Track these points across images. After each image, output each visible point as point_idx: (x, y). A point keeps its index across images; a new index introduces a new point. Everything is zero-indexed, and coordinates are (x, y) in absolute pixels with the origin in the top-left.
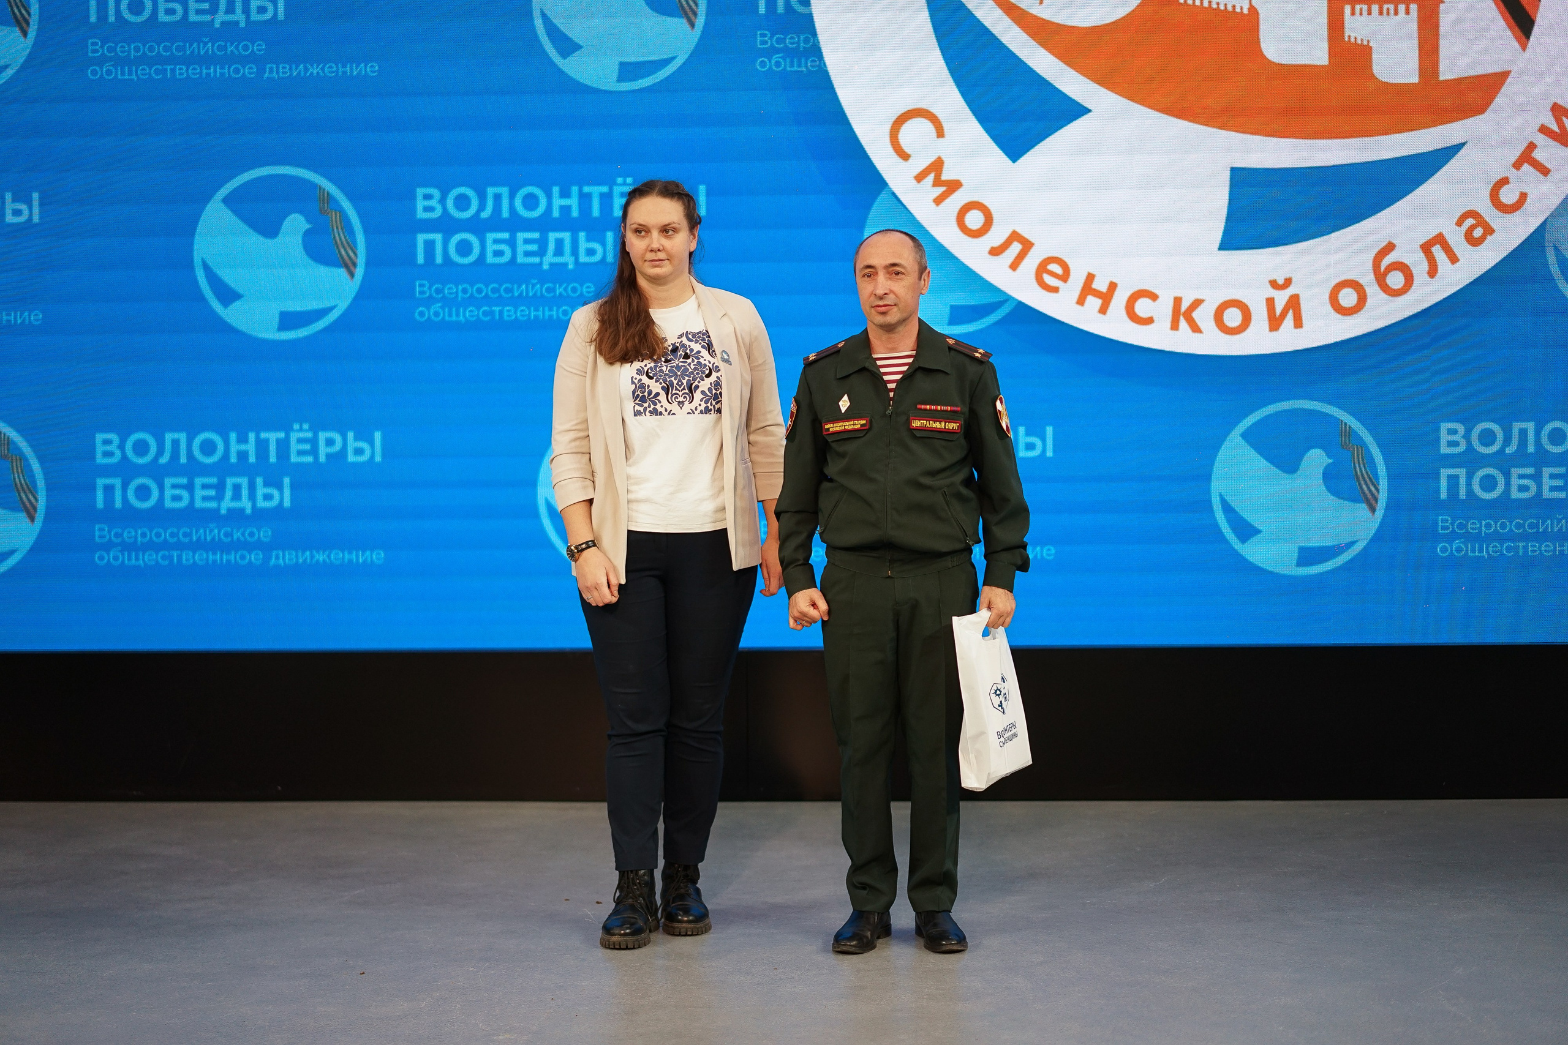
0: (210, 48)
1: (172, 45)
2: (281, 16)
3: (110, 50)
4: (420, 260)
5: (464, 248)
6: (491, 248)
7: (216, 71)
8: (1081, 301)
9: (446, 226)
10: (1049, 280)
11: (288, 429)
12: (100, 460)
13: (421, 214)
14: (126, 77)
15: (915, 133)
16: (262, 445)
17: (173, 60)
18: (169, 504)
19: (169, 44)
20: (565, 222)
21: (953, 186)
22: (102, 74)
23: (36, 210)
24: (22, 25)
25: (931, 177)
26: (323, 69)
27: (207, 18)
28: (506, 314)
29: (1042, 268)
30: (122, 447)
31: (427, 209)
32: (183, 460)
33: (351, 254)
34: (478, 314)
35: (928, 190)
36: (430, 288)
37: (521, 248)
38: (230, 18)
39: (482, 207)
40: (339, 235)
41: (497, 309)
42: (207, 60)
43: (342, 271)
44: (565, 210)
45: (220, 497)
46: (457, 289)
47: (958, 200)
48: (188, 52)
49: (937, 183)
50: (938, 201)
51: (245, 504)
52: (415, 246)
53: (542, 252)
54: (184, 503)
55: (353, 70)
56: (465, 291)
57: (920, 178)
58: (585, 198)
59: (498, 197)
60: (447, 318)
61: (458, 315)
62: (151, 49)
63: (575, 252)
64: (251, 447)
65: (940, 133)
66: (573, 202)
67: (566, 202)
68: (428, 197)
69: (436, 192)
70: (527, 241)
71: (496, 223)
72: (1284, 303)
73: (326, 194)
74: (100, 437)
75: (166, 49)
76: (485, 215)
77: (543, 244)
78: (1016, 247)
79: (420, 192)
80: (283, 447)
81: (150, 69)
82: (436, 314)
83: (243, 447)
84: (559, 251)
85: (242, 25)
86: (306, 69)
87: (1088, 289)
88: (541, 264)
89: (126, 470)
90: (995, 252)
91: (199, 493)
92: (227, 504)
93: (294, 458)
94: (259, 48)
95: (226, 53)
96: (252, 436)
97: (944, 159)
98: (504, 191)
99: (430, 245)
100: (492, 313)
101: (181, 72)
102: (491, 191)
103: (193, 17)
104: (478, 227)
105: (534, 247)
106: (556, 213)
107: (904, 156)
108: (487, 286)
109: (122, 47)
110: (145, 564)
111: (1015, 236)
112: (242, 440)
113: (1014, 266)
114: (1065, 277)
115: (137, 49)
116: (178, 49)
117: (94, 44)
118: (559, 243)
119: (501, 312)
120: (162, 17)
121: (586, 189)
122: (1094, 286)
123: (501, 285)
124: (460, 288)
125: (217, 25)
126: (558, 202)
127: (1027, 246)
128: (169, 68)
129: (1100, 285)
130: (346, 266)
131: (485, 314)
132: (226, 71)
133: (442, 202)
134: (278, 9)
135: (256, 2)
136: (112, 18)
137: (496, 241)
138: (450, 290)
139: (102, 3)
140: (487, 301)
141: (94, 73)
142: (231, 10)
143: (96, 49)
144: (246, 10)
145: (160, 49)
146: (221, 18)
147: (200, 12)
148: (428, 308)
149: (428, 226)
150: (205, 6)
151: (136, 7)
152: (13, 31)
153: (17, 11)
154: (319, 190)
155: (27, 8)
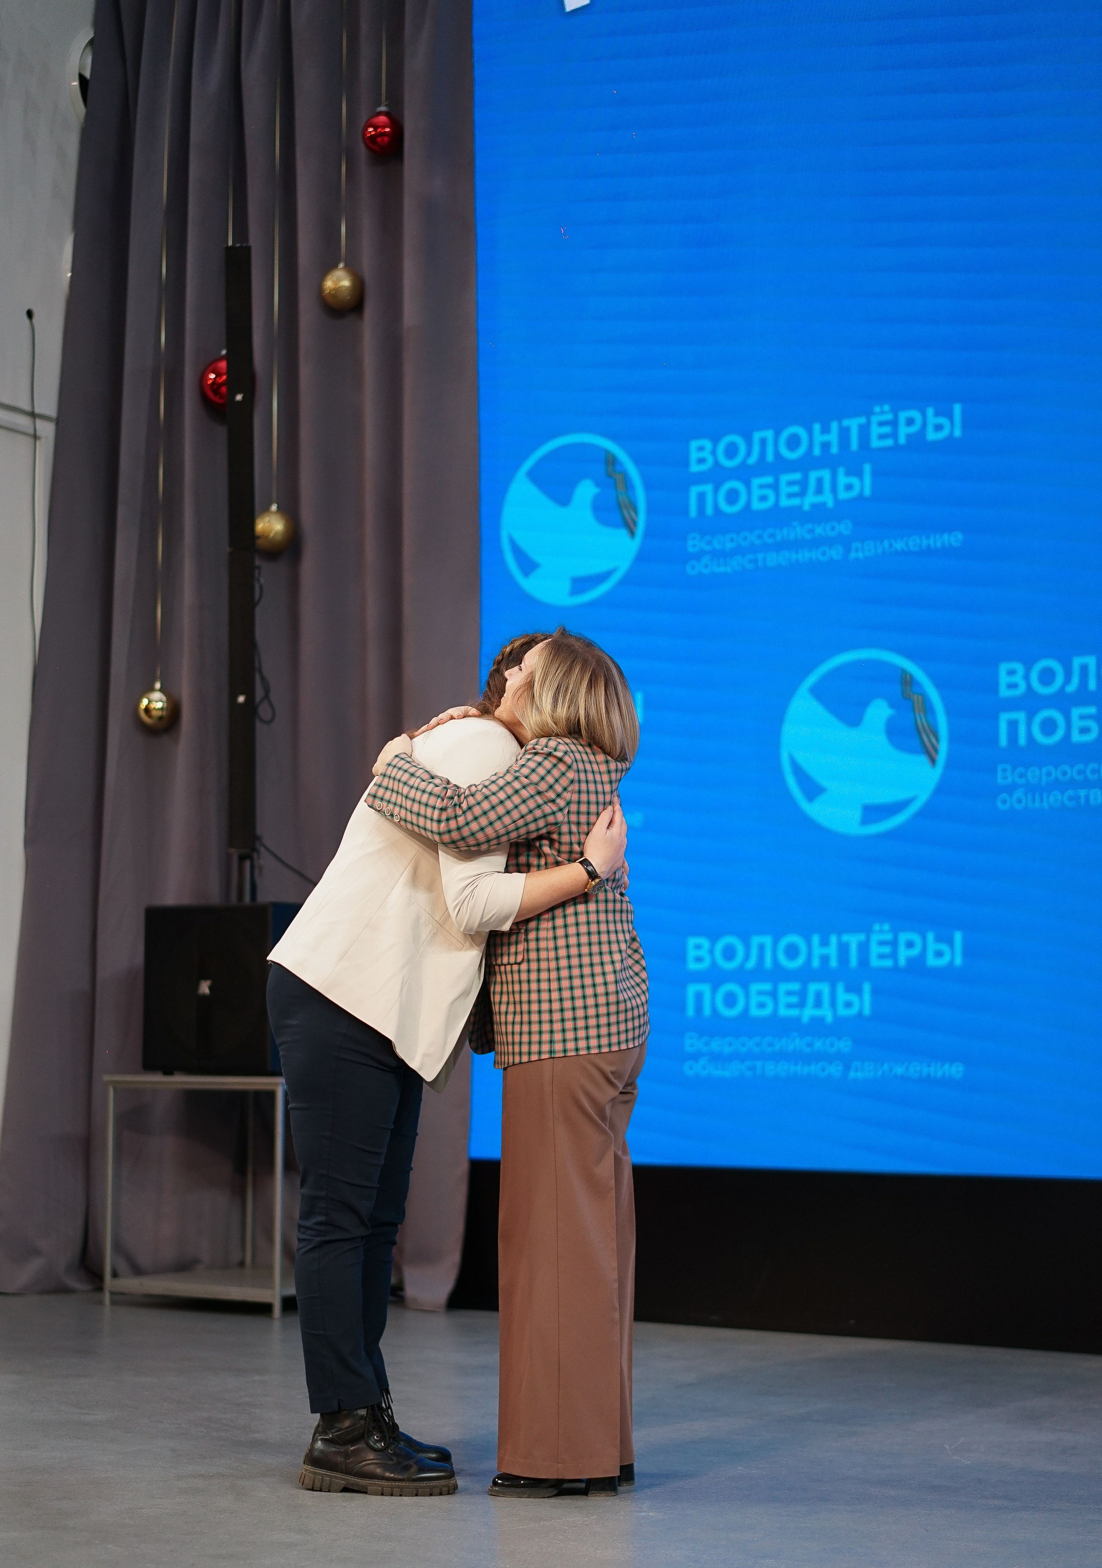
0: (798, 531)
1: (764, 531)
2: (867, 492)
3: (709, 543)
4: (1003, 741)
5: (1049, 727)
6: (1076, 723)
7: (805, 556)
9: (1030, 703)
11: (868, 931)
12: (692, 966)
13: (1004, 692)
14: (722, 569)
16: (843, 949)
17: (766, 548)
18: (755, 1012)
19: (761, 532)
22: (700, 569)
24: (630, 527)
26: (907, 545)
27: (796, 502)
28: (1092, 797)
30: (711, 952)
31: (1012, 686)
32: (768, 963)
33: (934, 740)
34: (1063, 799)
36: (1013, 773)
38: (819, 499)
39: (1068, 680)
40: (921, 720)
41: (1083, 793)
42: (797, 545)
43: (923, 759)
45: (802, 1004)
46: (1041, 773)
48: (779, 539)
51: (827, 1013)
52: (998, 727)
54: (767, 1011)
55: (938, 541)
56: (1049, 774)
59: (1084, 668)
60: (1030, 805)
61: (1042, 801)
62: (745, 538)
64: (832, 950)
68: (1011, 673)
69: (1019, 667)
71: (1082, 697)
73: (908, 677)
74: (692, 941)
75: (759, 537)
76: (1071, 688)
79: (1003, 668)
80: (864, 948)
81: (744, 558)
82: (1019, 801)
83: (825, 951)
85: (830, 504)
86: (891, 545)
89: (715, 977)
91: (783, 999)
92: (808, 1013)
93: (875, 962)
94: (846, 527)
95: (814, 535)
96: (833, 939)
98: (1091, 660)
99: (1013, 726)
100: (1077, 798)
101: (773, 559)
102: (1077, 662)
103: (785, 502)
104: (1064, 702)
108: (1072, 767)
109: (718, 539)
110: (732, 1075)
112: (825, 943)
115: (732, 540)
116: (771, 536)
117: (694, 539)
119: (1087, 796)
120: (757, 506)
123: (1087, 766)
124: (1044, 771)
125: (806, 507)
128: (760, 556)
130: (928, 753)
131: (1071, 799)
132: (814, 554)
133: (1027, 677)
134: (864, 485)
135: (843, 480)
136: (709, 511)
137: (1082, 717)
138: (1034, 774)
139: (701, 497)
140: (1072, 784)
141: (693, 568)
142: (819, 490)
143: (694, 544)
144: (834, 489)
145: (752, 537)
146: (810, 500)
147: (790, 496)
148: (1011, 795)
149: (1012, 705)
150: (795, 489)
151: (733, 496)
152: (623, 533)
153: (626, 513)
154: (904, 672)
155: (635, 509)
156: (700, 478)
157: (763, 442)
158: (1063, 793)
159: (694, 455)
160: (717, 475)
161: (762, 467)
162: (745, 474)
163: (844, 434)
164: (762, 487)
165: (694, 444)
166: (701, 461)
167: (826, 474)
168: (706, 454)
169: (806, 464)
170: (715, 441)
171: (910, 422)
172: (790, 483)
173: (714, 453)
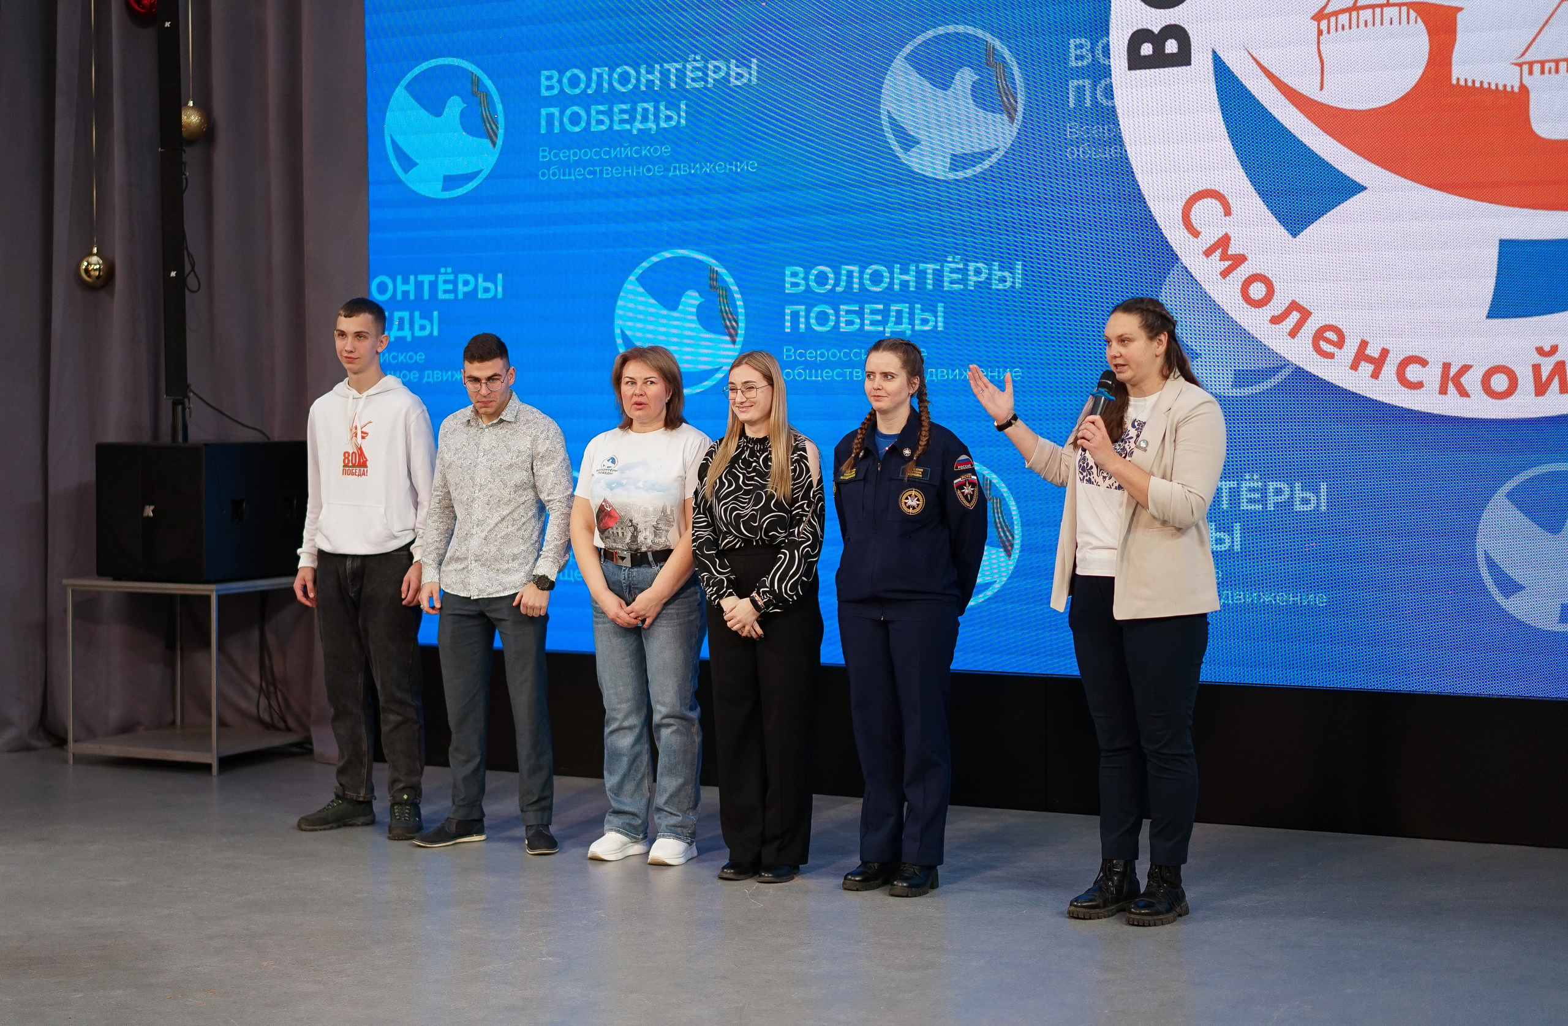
0: (629, 151)
1: (601, 149)
2: (683, 123)
3: (555, 155)
4: (788, 328)
5: (822, 318)
6: (843, 318)
7: (633, 171)
8: (1354, 366)
9: (808, 298)
10: (1324, 345)
13: (789, 289)
14: (567, 178)
15: (1206, 212)
17: (602, 163)
19: (599, 150)
20: (904, 295)
21: (1240, 260)
22: (549, 175)
23: (500, 289)
24: (492, 137)
25: (1218, 253)
26: (714, 167)
27: (628, 127)
28: (855, 375)
29: (1319, 336)
31: (795, 285)
33: (734, 323)
34: (832, 376)
35: (1217, 263)
36: (795, 353)
37: (868, 318)
38: (644, 126)
39: (837, 283)
40: (725, 308)
41: (848, 371)
42: (628, 162)
43: (727, 338)
44: (904, 284)
46: (816, 354)
47: (1243, 272)
48: (613, 156)
49: (1224, 257)
50: (1225, 274)
52: (784, 315)
53: (884, 323)
55: (737, 167)
56: (822, 355)
57: (1208, 253)
58: (921, 275)
59: (850, 274)
60: (808, 378)
61: (816, 377)
62: (586, 154)
63: (912, 322)
65: (1228, 212)
66: (910, 278)
67: (905, 277)
68: (794, 274)
69: (799, 269)
70: (873, 312)
71: (849, 296)
72: (1550, 368)
73: (715, 274)
75: (597, 154)
76: (839, 289)
77: (886, 314)
78: (1295, 316)
79: (788, 271)
81: (584, 169)
82: (800, 375)
84: (899, 322)
85: (653, 130)
86: (701, 168)
87: (1361, 356)
88: (884, 332)
90: (1276, 320)
94: (666, 150)
95: (641, 156)
97: (1231, 235)
98: (855, 269)
99: (795, 315)
100: (844, 374)
101: (608, 173)
102: (844, 269)
103: (616, 127)
104: (834, 299)
105: (879, 318)
106: (897, 287)
107: (1196, 234)
108: (840, 351)
109: (563, 153)
110: (575, 580)
111: (1294, 306)
113: (1293, 333)
114: (1340, 344)
115: (575, 154)
116: (606, 153)
117: (544, 151)
118: (899, 313)
119: (851, 373)
120: (594, 128)
121: (922, 266)
122: (1368, 352)
123: (851, 351)
124: (819, 352)
125: (635, 132)
126: (899, 277)
127: (1306, 314)
128: (598, 169)
129: (1373, 351)
130: (731, 335)
131: (838, 375)
132: (641, 170)
133: (806, 279)
134: (679, 118)
135: (664, 112)
136: (557, 130)
137: (848, 312)
138: (811, 354)
139: (550, 116)
140: (841, 364)
141: (543, 175)
142: (645, 118)
143: (544, 155)
144: (657, 117)
145: (591, 154)
146: (638, 125)
147: (622, 121)
148: (793, 369)
149: (794, 299)
150: (626, 117)
151: (575, 119)
152: (486, 142)
153: (488, 125)
154: (712, 271)
155: (496, 123)
156: (549, 102)
157: (600, 76)
158: (833, 371)
159: (544, 83)
160: (562, 100)
161: (599, 97)
162: (585, 101)
163: (665, 74)
164: (598, 112)
165: (545, 73)
166: (550, 88)
167: (650, 106)
168: (554, 81)
169: (635, 96)
170: (561, 73)
171: (717, 69)
172: (622, 111)
173: (560, 81)
